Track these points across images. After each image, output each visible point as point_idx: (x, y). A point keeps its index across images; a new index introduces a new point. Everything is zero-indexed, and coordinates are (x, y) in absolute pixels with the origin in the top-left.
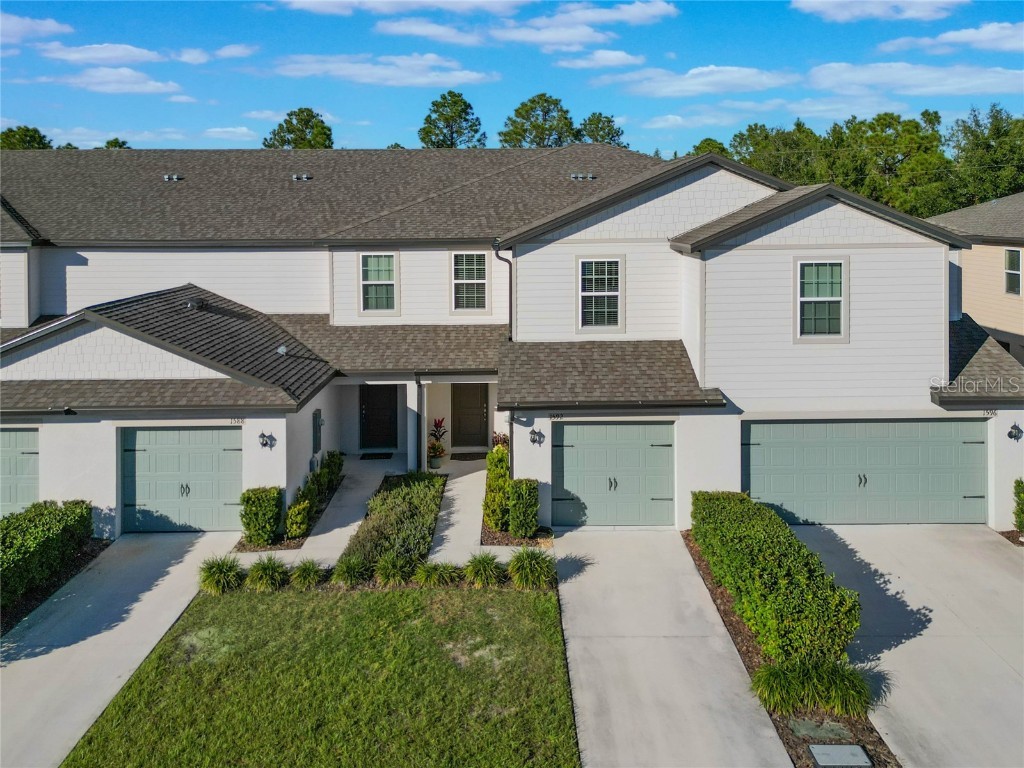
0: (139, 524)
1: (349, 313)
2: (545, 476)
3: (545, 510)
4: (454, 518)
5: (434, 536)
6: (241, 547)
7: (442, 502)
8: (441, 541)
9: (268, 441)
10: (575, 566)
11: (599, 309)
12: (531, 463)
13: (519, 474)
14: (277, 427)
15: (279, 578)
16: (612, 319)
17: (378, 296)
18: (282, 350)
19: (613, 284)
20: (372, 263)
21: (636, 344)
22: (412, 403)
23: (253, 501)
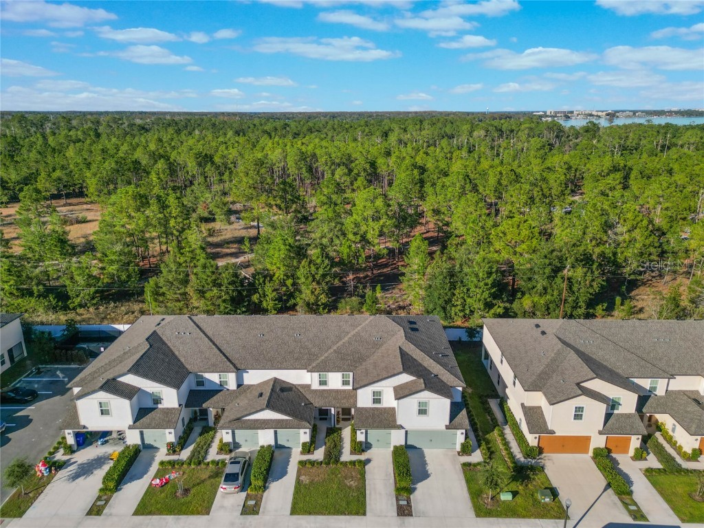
0: (278, 447)
1: (316, 386)
2: (363, 440)
3: (364, 446)
4: (344, 445)
5: (340, 453)
6: (302, 453)
7: (341, 440)
8: (342, 453)
9: (305, 433)
10: (368, 461)
11: (377, 401)
12: (361, 437)
13: (358, 440)
14: (308, 431)
15: (312, 463)
16: (380, 402)
17: (323, 383)
18: (303, 404)
19: (380, 396)
20: (321, 376)
21: (385, 409)
22: (333, 412)
23: (304, 444)
